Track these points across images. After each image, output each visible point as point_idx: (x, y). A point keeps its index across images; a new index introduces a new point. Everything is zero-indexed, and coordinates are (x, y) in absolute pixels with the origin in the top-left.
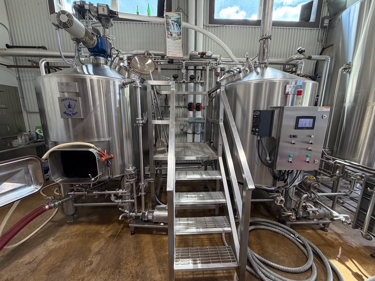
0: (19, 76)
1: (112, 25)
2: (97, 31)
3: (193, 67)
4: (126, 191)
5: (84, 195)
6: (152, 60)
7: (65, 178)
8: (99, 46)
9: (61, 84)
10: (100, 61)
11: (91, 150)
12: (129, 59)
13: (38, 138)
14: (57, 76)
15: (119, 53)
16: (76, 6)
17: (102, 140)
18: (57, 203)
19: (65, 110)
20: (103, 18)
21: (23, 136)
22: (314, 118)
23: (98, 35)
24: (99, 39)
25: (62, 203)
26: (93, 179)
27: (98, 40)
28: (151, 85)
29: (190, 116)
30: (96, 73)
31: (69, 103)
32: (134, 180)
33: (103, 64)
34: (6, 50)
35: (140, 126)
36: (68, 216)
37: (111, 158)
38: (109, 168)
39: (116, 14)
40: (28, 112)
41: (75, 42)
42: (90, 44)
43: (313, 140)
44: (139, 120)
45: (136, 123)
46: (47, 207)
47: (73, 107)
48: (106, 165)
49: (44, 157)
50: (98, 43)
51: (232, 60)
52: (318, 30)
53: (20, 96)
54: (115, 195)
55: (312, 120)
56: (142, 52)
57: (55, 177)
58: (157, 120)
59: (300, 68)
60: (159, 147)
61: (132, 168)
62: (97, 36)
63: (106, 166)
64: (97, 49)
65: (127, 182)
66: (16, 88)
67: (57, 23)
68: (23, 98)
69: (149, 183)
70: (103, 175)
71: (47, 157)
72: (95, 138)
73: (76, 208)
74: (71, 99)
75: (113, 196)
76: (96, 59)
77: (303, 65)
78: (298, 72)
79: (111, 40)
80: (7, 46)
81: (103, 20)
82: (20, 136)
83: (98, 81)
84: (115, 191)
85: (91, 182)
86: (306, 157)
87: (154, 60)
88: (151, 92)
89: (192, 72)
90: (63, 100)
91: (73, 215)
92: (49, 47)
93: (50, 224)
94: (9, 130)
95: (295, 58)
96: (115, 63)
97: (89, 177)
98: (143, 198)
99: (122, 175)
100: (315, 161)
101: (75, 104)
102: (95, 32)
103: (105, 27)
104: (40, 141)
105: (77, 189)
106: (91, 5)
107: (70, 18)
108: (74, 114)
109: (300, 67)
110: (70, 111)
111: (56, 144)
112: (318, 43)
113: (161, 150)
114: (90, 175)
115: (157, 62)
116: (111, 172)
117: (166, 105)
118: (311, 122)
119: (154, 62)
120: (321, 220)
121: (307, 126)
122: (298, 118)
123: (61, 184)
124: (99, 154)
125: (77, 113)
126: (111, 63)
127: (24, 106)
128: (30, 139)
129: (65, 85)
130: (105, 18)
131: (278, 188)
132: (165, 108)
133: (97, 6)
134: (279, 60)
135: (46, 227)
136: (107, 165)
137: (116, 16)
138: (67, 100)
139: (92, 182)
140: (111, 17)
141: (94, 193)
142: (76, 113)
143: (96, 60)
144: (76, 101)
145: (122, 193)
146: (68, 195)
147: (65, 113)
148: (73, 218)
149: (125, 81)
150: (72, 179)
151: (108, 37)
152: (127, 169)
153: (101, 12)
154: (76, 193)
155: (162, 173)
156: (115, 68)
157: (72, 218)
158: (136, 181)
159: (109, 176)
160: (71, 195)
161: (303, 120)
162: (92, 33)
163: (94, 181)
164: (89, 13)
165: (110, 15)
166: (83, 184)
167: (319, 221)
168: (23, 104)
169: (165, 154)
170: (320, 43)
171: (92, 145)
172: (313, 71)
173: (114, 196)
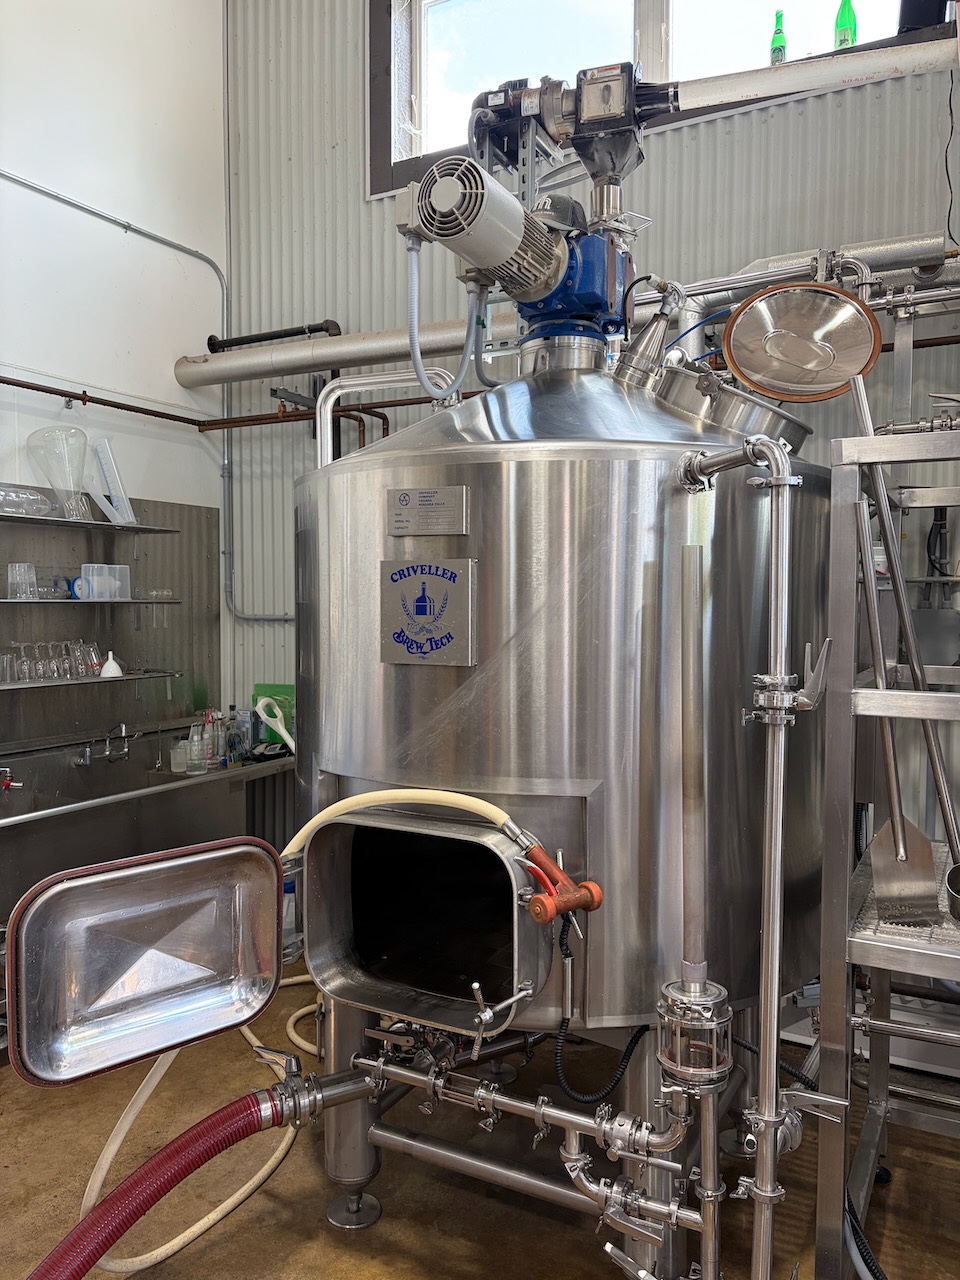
0: (231, 463)
1: (640, 156)
2: (574, 213)
4: (655, 1139)
5: (430, 1092)
6: (862, 303)
7: (360, 977)
8: (574, 285)
9: (398, 500)
10: (568, 360)
11: (491, 840)
12: (714, 315)
13: (257, 741)
14: (386, 463)
15: (670, 299)
16: (486, 116)
17: (542, 787)
18: (305, 1101)
19: (402, 622)
20: (602, 135)
21: (209, 727)
23: (570, 232)
24: (578, 251)
25: (327, 1103)
26: (487, 1015)
27: (572, 252)
28: (861, 465)
30: (544, 426)
31: (424, 589)
32: (713, 1073)
33: (581, 371)
34: (206, 361)
35: (775, 725)
36: (334, 1184)
37: (587, 907)
38: (568, 961)
39: (665, 98)
40: (242, 620)
41: (472, 285)
42: (536, 280)
44: (775, 687)
45: (751, 706)
46: (266, 1110)
47: (437, 609)
48: (556, 941)
49: (292, 848)
50: (571, 268)
53: (222, 549)
54: (588, 1143)
56: (799, 262)
57: (318, 961)
58: (889, 687)
60: (891, 873)
61: (704, 991)
62: (568, 238)
63: (557, 949)
64: (561, 301)
65: (669, 1076)
66: (212, 513)
67: (415, 222)
68: (230, 554)
69: (810, 1121)
70: (537, 1000)
71: (302, 850)
72: (508, 775)
73: (377, 1150)
74: (433, 570)
75: (574, 1144)
76: (551, 349)
79: (629, 238)
80: (215, 345)
81: (599, 147)
82: (200, 728)
83: (555, 469)
84: (592, 1114)
85: (475, 1028)
87: (874, 295)
88: (856, 507)
90: (401, 574)
91: (359, 1190)
92: (348, 321)
93: (260, 1203)
94: (170, 698)
96: (642, 355)
97: (471, 994)
98: (764, 1221)
99: (636, 1021)
101: (446, 594)
102: (563, 220)
103: (604, 176)
104: (262, 758)
105: (396, 1048)
106: (550, 86)
107: (474, 185)
108: (436, 644)
110: (423, 628)
111: (340, 787)
113: (901, 899)
114: (476, 985)
115: (892, 310)
116: (578, 994)
117: (937, 578)
119: (870, 311)
123: (332, 1001)
124: (527, 870)
125: (449, 637)
126: (622, 361)
127: (230, 593)
128: (231, 744)
129: (415, 500)
130: (612, 133)
132: (927, 598)
133: (579, 87)
135: (242, 1215)
136: (561, 945)
137: (663, 106)
138: (415, 572)
139: (482, 1028)
140: (639, 119)
141: (477, 1093)
142: (445, 641)
143: (552, 353)
144: (453, 577)
145: (633, 1146)
146: (360, 1073)
147: (400, 637)
148: (358, 1211)
149: (700, 457)
150: (387, 987)
151: (616, 225)
152: (674, 994)
153: (591, 109)
154: (392, 1068)
155: (893, 1060)
156: (642, 383)
157: (354, 1207)
158: (722, 1086)
159: (564, 1012)
160: (367, 1072)
162: (551, 230)
163: (489, 1026)
164: (540, 129)
165: (637, 110)
166: (424, 1027)
168: (228, 582)
169: (937, 930)
171: (500, 815)
173: (582, 1150)
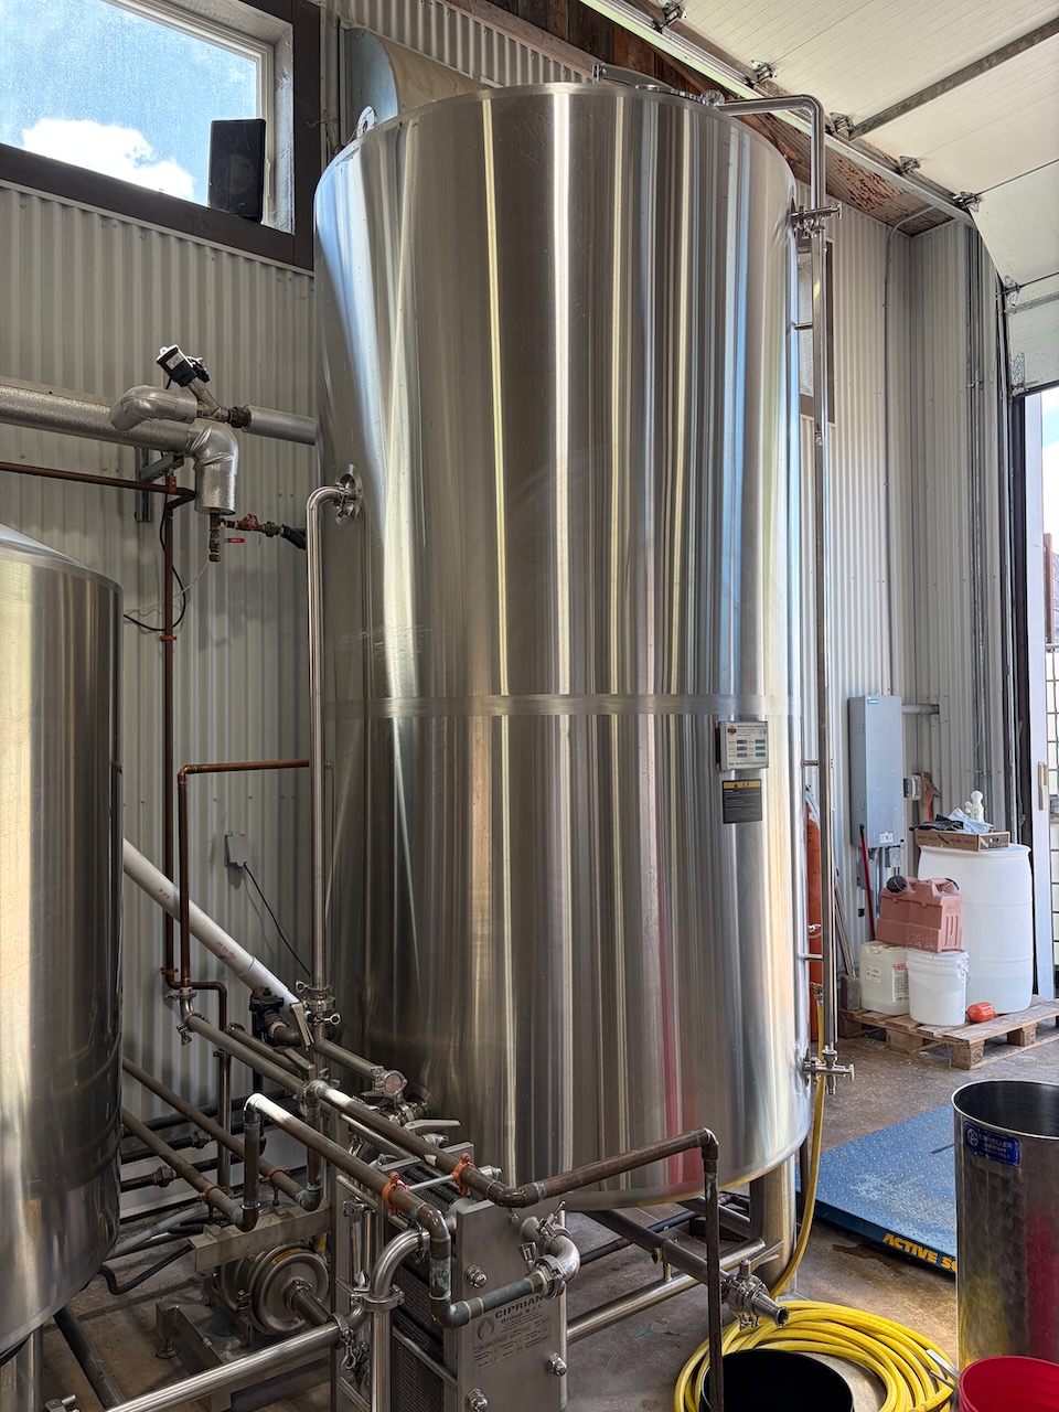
59: (214, 472)
77: (234, 458)
78: (212, 499)
95: (147, 405)
109: (216, 467)
134: (61, 401)
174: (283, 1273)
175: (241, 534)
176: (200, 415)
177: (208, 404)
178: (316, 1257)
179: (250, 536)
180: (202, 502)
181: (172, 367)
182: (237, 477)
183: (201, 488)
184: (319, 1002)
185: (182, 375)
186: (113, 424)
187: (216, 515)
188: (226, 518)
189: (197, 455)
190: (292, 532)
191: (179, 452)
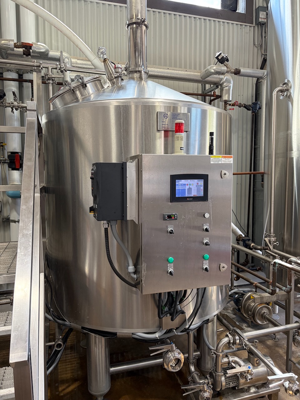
3: (15, 76)
22: (205, 178)
29: (13, 181)
43: (210, 224)
51: (93, 65)
52: (253, 28)
55: (201, 182)
59: (226, 89)
77: (232, 85)
78: (225, 98)
86: (203, 260)
89: (12, 86)
95: (213, 71)
100: (221, 267)
109: (227, 88)
112: (256, 49)
118: (201, 186)
120: (263, 389)
121: (194, 193)
122: (174, 178)
131: (165, 333)
134: (189, 73)
161: (183, 182)
167: (260, 390)
170: (258, 50)
172: (252, 97)
174: (261, 309)
175: (233, 107)
176: (227, 72)
177: (229, 68)
178: (269, 307)
179: (236, 108)
180: (222, 99)
181: (220, 58)
182: (232, 90)
183: (222, 95)
184: (272, 239)
185: (222, 60)
186: (201, 78)
187: (226, 102)
188: (229, 103)
189: (221, 85)
190: (247, 105)
191: (217, 85)
